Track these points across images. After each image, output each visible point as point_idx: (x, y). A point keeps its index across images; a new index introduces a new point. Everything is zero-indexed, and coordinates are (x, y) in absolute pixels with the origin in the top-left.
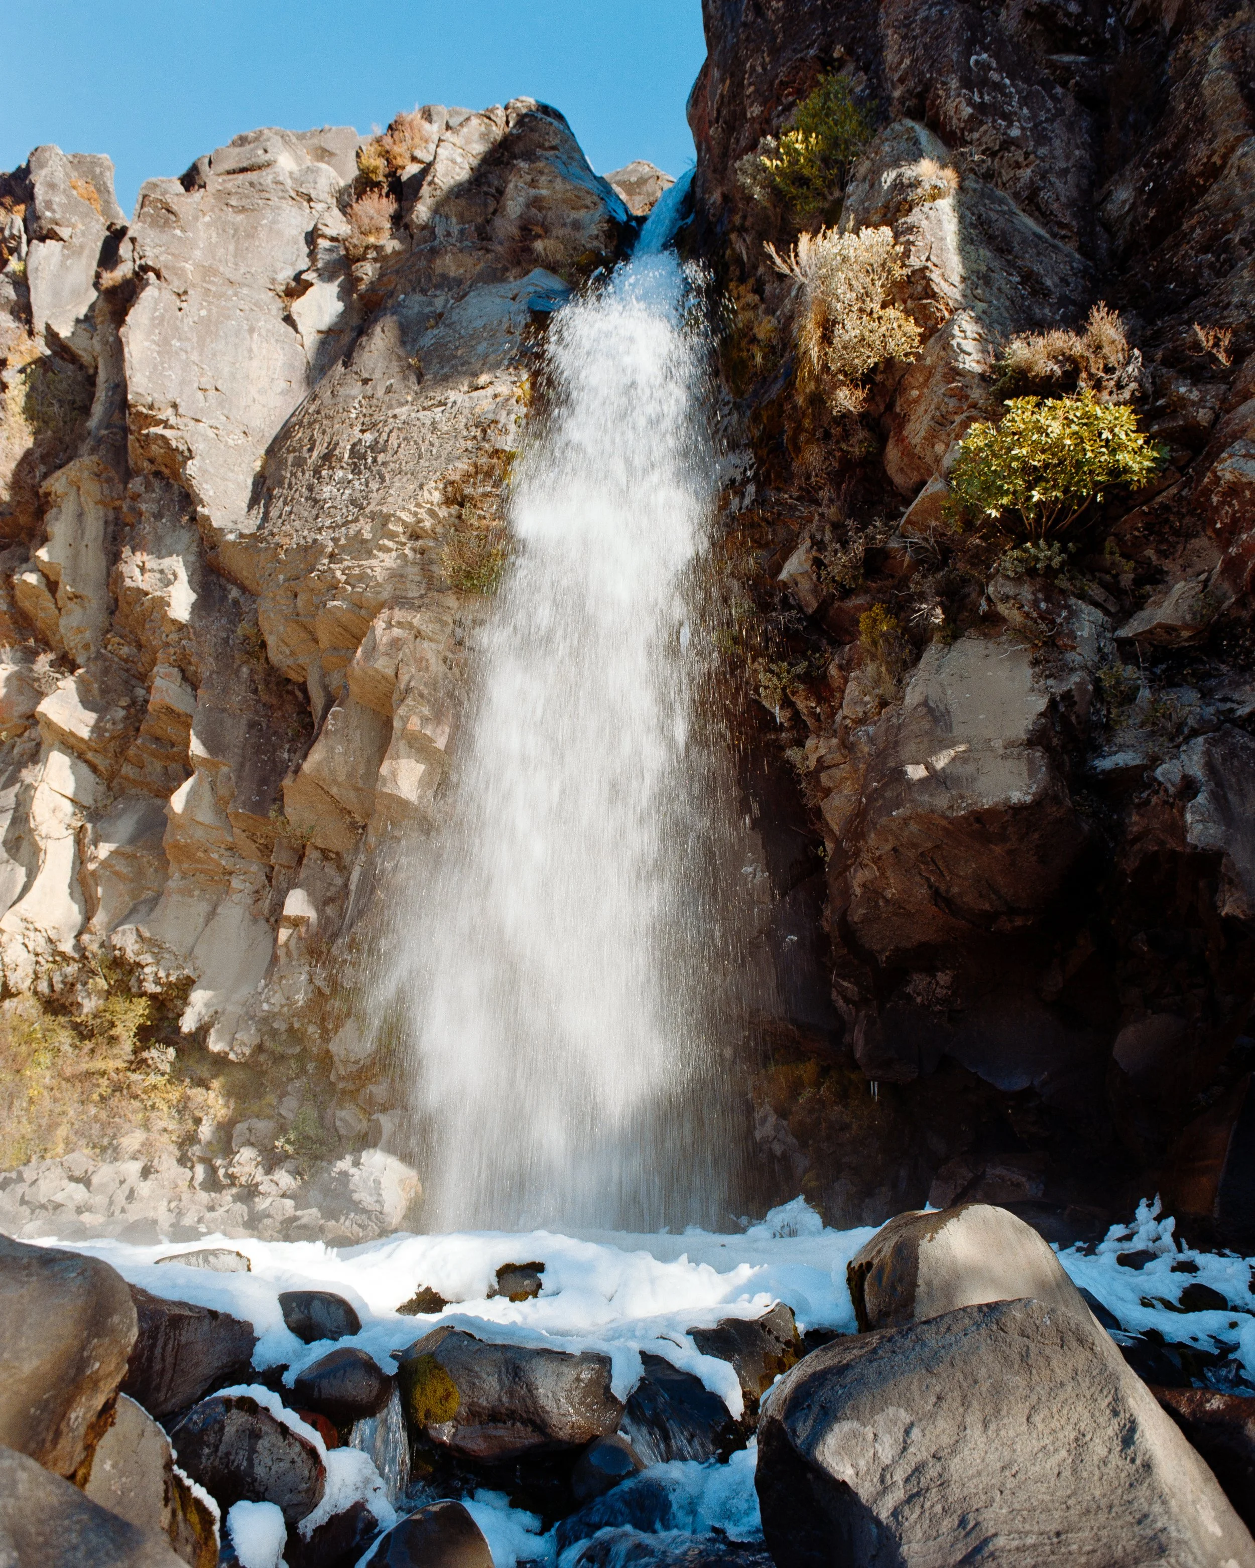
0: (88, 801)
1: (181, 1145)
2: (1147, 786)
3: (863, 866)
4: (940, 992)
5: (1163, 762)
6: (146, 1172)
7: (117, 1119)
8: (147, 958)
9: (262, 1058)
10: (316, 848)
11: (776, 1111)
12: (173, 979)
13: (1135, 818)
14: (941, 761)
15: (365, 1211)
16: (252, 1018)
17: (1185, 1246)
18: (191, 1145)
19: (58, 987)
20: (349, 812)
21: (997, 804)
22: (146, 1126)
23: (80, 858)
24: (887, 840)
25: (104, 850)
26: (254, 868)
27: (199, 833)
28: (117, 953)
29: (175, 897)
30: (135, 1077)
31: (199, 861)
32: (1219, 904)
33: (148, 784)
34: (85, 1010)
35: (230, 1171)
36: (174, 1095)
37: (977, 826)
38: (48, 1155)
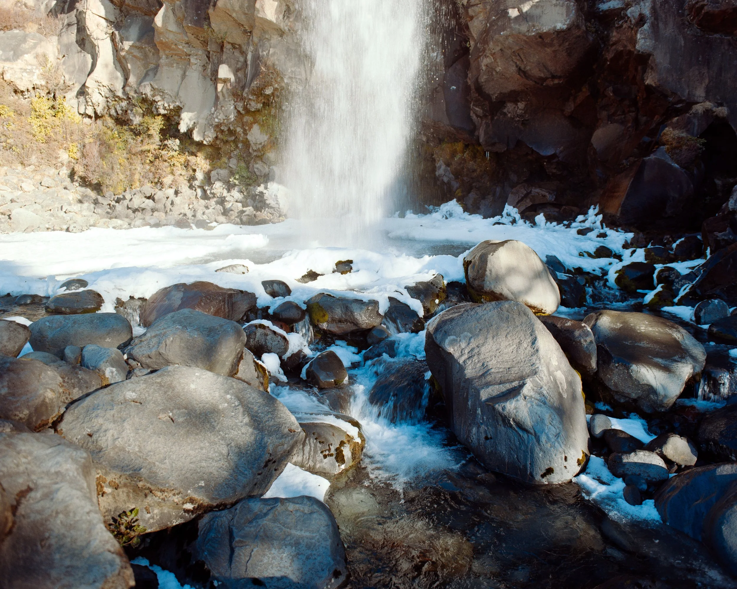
0: (112, 19)
1: (189, 181)
2: (622, 18)
3: (486, 57)
4: (519, 112)
5: (632, 6)
6: (176, 193)
7: (159, 171)
8: (158, 98)
9: (218, 142)
10: (229, 43)
11: (445, 164)
12: (171, 107)
13: (615, 34)
14: (526, 8)
15: (271, 208)
16: (212, 125)
17: (604, 226)
18: (193, 181)
19: (120, 112)
20: (243, 25)
21: (549, 30)
22: (172, 173)
23: (116, 50)
24: (498, 46)
25: (127, 45)
26: (200, 52)
27: (171, 37)
28: (144, 96)
29: (165, 68)
30: (163, 152)
31: (173, 49)
32: (645, 78)
33: (140, 9)
34: (135, 123)
35: (212, 191)
36: (182, 159)
37: (540, 40)
38: (133, 187)
